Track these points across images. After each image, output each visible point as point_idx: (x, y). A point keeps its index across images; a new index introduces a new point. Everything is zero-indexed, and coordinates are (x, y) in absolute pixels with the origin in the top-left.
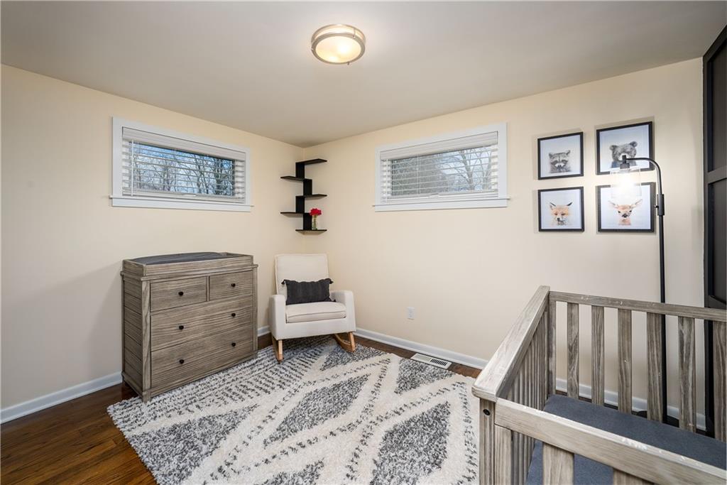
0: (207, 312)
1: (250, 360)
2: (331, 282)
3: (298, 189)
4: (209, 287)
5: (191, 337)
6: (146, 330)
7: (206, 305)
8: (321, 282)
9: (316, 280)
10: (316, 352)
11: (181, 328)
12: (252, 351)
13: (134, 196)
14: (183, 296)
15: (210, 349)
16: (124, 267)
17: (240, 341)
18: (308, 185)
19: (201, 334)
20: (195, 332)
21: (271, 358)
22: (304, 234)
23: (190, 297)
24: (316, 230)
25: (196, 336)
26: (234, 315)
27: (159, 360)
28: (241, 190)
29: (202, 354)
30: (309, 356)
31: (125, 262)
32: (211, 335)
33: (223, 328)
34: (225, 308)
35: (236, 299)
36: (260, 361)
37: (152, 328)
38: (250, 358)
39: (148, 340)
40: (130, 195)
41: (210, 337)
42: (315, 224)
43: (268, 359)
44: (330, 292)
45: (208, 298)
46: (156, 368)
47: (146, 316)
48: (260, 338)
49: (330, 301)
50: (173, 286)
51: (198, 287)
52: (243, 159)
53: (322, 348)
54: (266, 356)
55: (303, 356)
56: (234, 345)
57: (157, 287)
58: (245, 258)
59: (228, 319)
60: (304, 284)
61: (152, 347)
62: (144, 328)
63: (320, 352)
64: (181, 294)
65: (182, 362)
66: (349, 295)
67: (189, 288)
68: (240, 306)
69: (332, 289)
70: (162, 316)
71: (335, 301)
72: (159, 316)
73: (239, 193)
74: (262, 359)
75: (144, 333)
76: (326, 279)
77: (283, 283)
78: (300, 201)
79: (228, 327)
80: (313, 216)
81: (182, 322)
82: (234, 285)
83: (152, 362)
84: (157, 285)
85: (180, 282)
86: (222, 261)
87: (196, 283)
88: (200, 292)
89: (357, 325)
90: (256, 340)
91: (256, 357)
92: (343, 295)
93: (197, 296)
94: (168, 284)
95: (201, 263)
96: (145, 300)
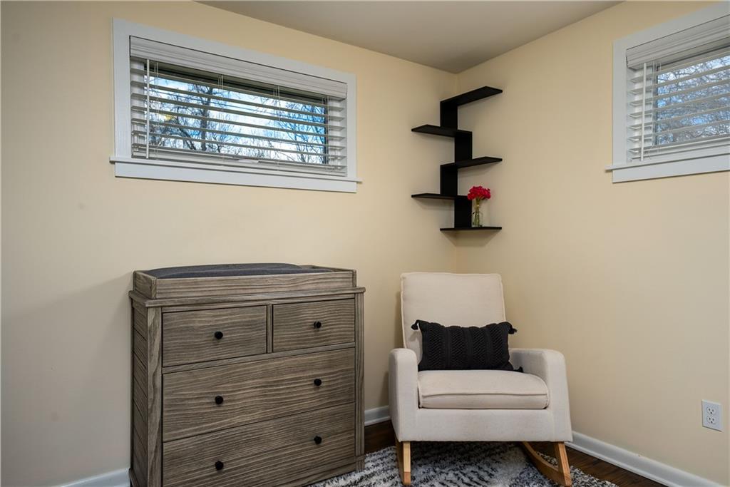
0: (268, 373)
1: (349, 473)
2: (512, 331)
3: (445, 151)
4: (271, 326)
5: (238, 419)
6: (154, 400)
7: (264, 361)
8: (492, 328)
9: (481, 324)
10: (482, 473)
11: (219, 401)
12: (354, 455)
13: (150, 158)
14: (221, 342)
15: (274, 445)
16: (135, 284)
17: (329, 435)
18: (464, 142)
19: (256, 416)
20: (244, 410)
21: (390, 473)
22: (456, 236)
23: (234, 343)
24: (481, 228)
25: (246, 418)
26: (318, 383)
27: (177, 459)
28: (339, 154)
29: (259, 454)
30: (467, 480)
31: (135, 275)
32: (275, 418)
33: (296, 407)
34: (303, 368)
35: (322, 352)
36: (369, 477)
37: (165, 398)
38: (350, 468)
39: (158, 420)
40: (145, 158)
41: (272, 422)
42: (478, 217)
43: (384, 476)
44: (511, 350)
45: (270, 348)
46: (170, 474)
47: (154, 375)
48: (369, 430)
49: (511, 369)
50: (205, 320)
51: (250, 325)
52: (342, 95)
53: (494, 466)
54: (380, 468)
55: (455, 479)
56: (318, 440)
57: (174, 320)
58: (340, 274)
59: (307, 390)
60: (455, 330)
61: (165, 434)
62: (151, 396)
63: (491, 475)
64: (219, 336)
65: (219, 466)
66: (554, 360)
67: (233, 325)
68: (330, 367)
69: (515, 345)
70: (184, 375)
71: (521, 370)
72: (178, 375)
73: (335, 158)
74: (373, 474)
75: (150, 406)
76: (502, 324)
77: (414, 327)
78: (449, 175)
79: (306, 405)
80: (474, 201)
81: (220, 390)
82: (318, 325)
83: (165, 463)
84: (174, 316)
85: (217, 312)
86: (298, 278)
87: (247, 316)
88: (255, 334)
89: (574, 428)
90: (360, 435)
91: (362, 469)
92: (540, 359)
93: (248, 342)
94: (196, 316)
95: (257, 281)
96: (152, 345)
